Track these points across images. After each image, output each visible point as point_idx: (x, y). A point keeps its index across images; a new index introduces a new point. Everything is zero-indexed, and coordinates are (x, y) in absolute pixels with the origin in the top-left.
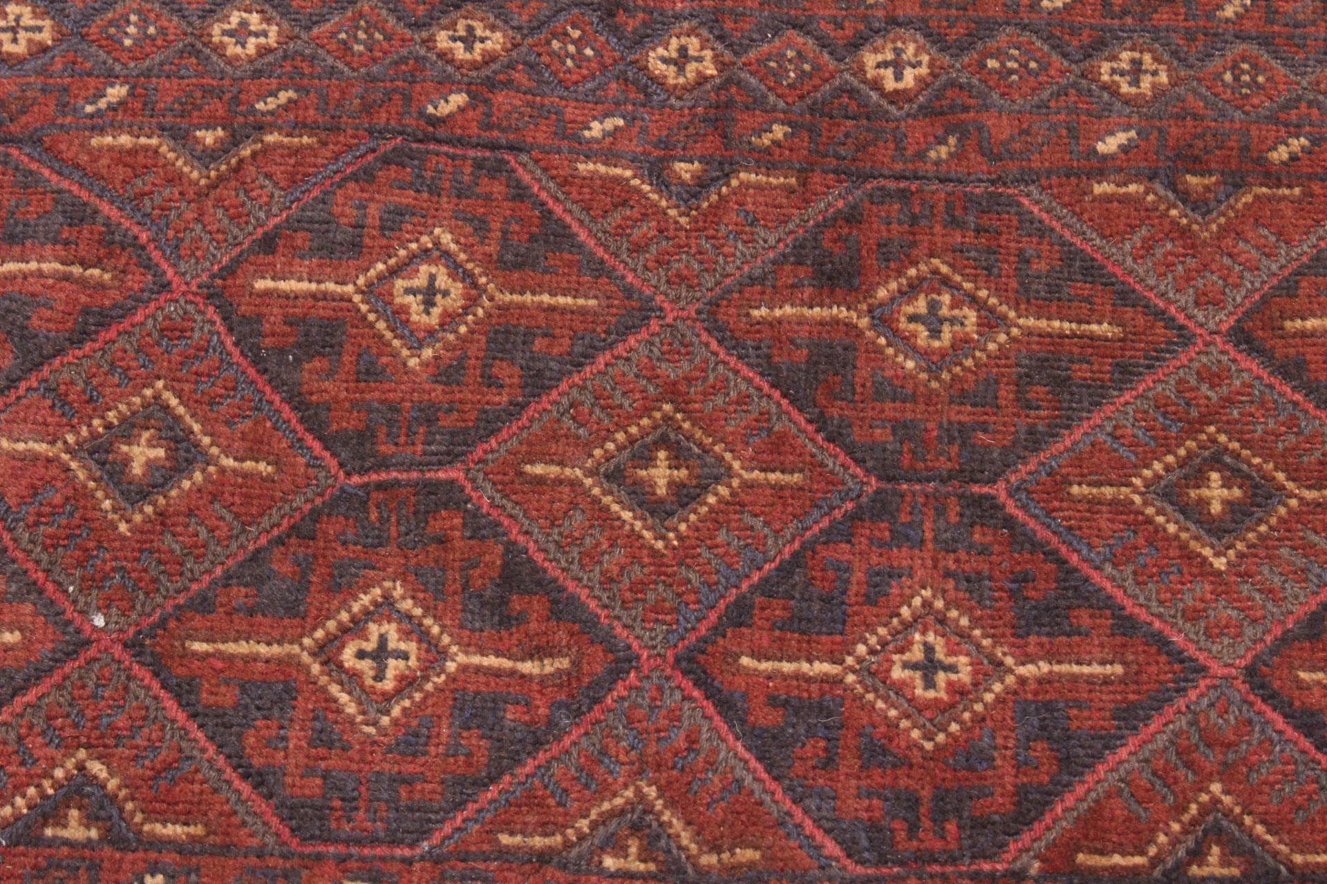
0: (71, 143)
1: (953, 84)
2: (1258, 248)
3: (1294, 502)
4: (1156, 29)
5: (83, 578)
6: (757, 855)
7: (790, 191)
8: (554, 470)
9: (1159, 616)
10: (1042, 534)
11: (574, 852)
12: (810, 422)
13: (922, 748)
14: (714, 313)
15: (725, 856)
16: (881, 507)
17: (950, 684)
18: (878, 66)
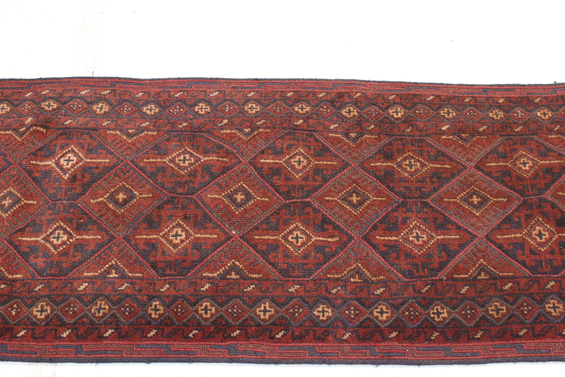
0: (217, 132)
1: (409, 116)
2: (478, 149)
3: (492, 201)
4: (452, 104)
5: (229, 224)
6: (384, 277)
7: (376, 139)
8: (331, 198)
9: (466, 225)
10: (439, 209)
11: (344, 278)
12: (386, 187)
13: (418, 254)
14: (362, 165)
15: (377, 278)
16: (403, 204)
17: (423, 241)
18: (393, 112)
